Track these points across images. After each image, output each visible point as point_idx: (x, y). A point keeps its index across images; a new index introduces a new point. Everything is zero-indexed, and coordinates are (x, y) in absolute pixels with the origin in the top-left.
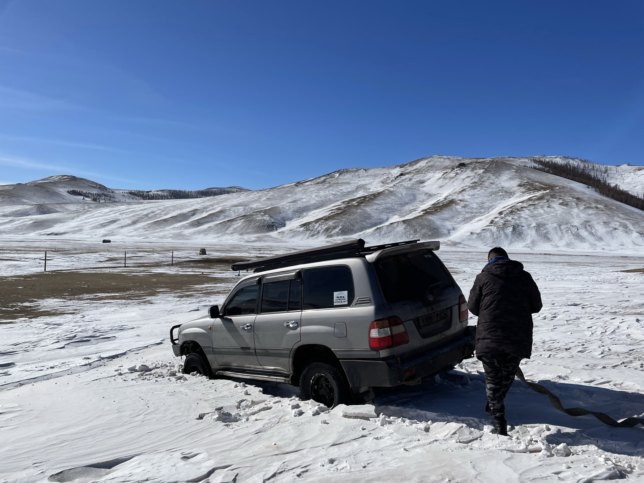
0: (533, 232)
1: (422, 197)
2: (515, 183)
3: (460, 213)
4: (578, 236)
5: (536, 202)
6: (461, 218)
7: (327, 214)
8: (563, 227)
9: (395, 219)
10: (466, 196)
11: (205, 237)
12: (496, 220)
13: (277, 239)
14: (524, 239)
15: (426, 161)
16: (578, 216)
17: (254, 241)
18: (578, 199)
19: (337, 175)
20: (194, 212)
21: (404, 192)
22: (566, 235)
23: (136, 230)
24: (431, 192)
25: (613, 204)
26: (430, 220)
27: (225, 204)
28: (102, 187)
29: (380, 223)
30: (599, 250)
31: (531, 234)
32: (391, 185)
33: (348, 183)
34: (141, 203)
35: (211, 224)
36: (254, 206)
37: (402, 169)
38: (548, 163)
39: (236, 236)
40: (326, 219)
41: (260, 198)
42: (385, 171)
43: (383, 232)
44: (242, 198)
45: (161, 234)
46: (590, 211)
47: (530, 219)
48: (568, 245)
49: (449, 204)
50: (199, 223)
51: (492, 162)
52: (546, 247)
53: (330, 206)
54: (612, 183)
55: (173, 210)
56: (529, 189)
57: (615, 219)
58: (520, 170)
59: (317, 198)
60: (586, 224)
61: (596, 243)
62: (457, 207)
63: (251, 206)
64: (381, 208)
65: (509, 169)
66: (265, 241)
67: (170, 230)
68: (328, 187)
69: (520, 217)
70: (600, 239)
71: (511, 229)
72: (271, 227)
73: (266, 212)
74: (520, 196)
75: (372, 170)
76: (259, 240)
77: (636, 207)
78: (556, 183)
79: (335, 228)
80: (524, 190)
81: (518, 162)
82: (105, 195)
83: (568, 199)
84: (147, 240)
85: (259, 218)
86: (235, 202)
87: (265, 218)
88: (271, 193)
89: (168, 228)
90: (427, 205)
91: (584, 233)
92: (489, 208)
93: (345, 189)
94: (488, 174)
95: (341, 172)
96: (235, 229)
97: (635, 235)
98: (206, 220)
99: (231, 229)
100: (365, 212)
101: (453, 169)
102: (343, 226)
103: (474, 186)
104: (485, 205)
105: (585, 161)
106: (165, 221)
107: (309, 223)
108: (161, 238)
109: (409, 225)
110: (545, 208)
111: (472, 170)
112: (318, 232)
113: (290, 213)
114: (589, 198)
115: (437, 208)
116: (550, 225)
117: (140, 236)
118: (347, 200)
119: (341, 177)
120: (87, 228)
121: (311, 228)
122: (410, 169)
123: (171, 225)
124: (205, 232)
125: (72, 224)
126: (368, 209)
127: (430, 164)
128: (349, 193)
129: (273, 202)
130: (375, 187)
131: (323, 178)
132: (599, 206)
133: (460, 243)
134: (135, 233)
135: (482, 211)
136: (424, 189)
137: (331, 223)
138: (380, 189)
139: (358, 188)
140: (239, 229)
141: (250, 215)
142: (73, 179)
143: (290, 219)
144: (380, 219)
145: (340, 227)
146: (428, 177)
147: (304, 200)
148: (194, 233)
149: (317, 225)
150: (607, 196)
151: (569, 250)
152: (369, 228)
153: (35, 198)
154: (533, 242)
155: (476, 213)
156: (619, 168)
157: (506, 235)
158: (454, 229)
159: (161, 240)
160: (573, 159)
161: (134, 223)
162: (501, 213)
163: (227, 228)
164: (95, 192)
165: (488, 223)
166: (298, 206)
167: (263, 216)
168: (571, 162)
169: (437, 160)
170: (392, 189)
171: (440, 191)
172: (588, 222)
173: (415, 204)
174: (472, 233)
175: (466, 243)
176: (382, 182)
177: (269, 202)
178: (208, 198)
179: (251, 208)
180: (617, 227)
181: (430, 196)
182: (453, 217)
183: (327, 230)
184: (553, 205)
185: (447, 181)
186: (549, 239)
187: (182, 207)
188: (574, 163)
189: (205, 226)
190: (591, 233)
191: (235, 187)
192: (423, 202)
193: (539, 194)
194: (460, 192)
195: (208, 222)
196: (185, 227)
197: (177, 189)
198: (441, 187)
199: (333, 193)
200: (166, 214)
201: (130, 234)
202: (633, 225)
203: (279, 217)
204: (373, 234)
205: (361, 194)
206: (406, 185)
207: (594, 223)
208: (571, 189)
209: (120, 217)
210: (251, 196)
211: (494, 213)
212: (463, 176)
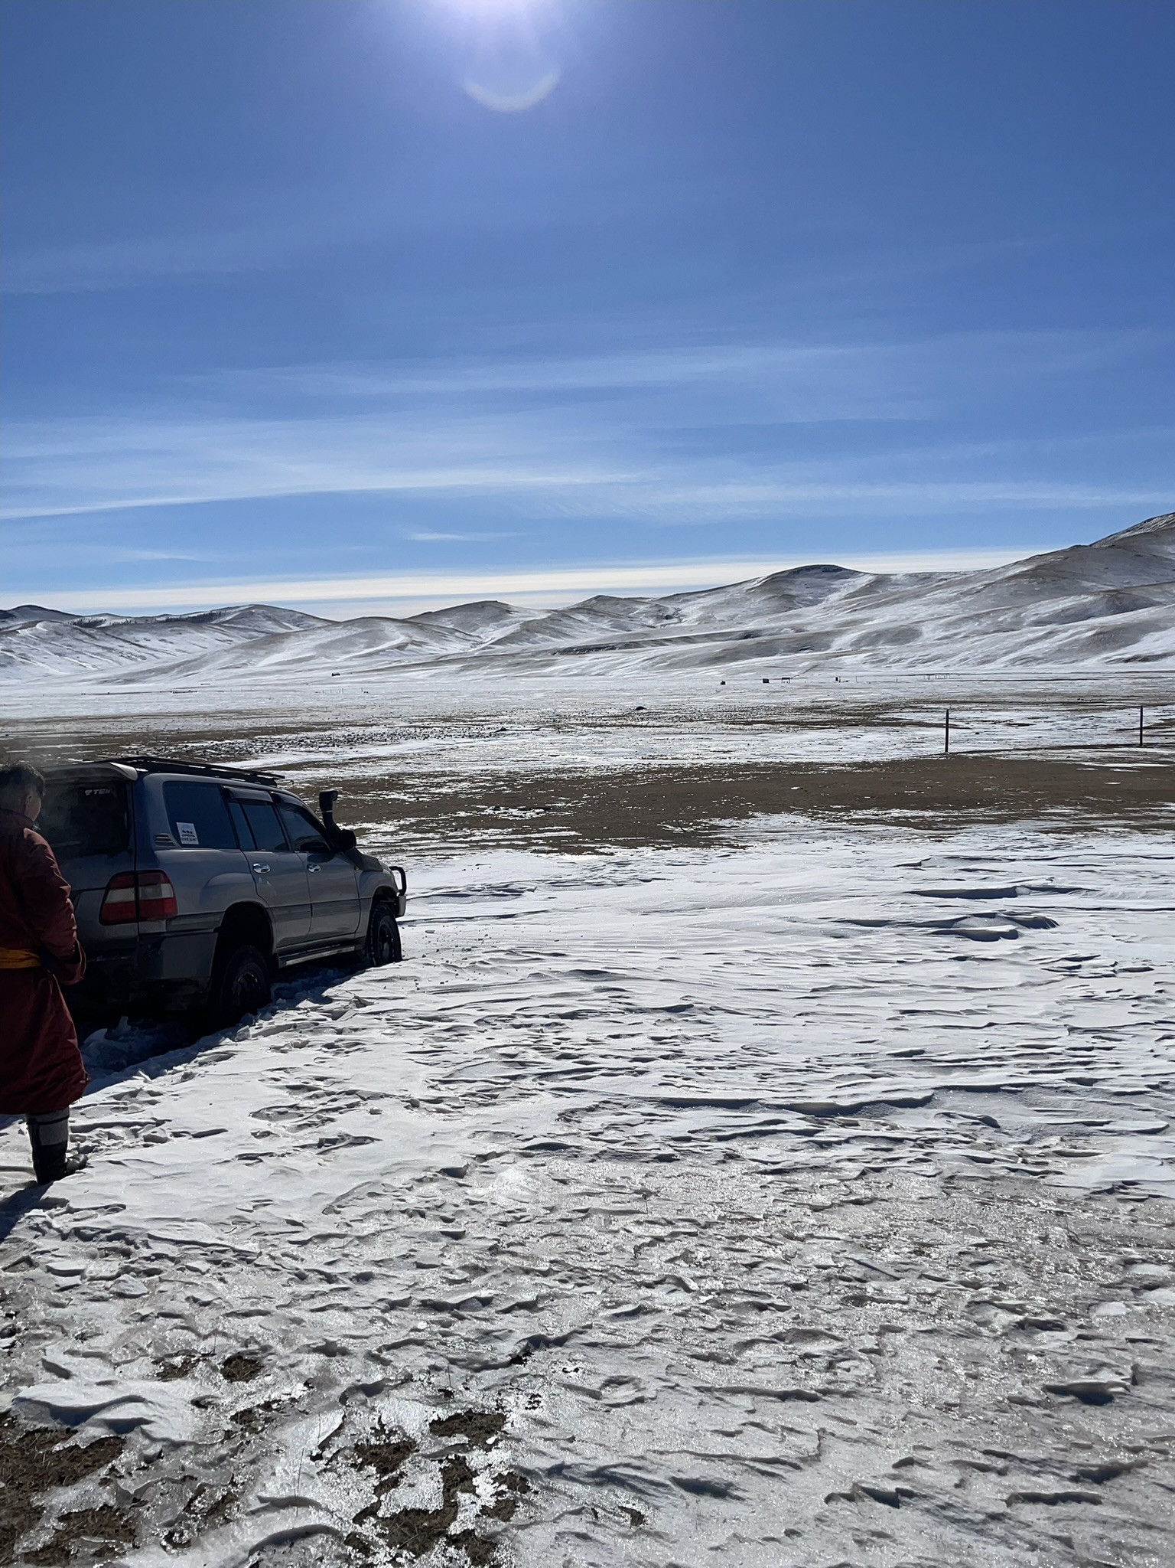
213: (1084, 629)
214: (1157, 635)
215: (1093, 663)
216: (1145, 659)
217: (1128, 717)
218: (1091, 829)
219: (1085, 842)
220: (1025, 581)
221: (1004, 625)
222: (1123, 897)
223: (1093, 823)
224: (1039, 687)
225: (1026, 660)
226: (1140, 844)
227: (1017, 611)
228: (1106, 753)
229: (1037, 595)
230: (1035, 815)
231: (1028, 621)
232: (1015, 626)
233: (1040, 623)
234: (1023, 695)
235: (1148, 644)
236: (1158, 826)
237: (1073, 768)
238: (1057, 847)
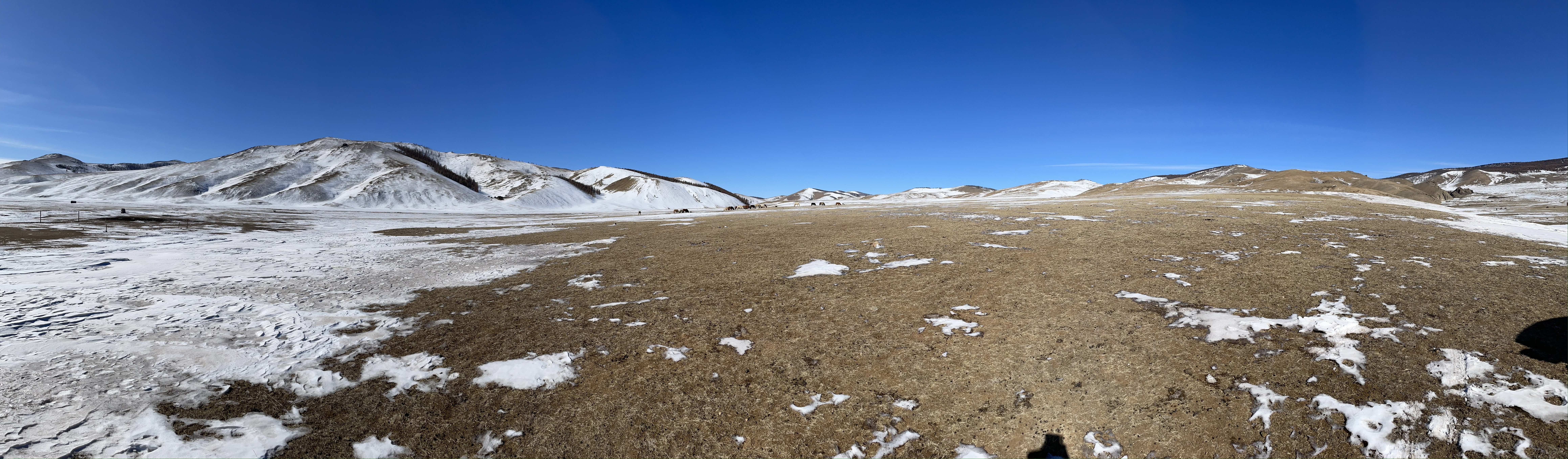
0: (392, 197)
1: (315, 169)
2: (382, 160)
3: (342, 182)
4: (420, 200)
5: (395, 176)
6: (343, 185)
7: (241, 181)
8: (411, 193)
9: (294, 185)
10: (348, 169)
11: (147, 199)
12: (367, 188)
13: (200, 201)
14: (386, 202)
15: (320, 141)
16: (421, 186)
17: (182, 203)
18: (421, 174)
19: (253, 150)
20: (140, 180)
21: (302, 165)
22: (413, 199)
23: (98, 193)
24: (322, 166)
25: (441, 179)
26: (320, 187)
27: (163, 173)
28: (79, 162)
29: (282, 189)
30: (432, 209)
31: (391, 198)
32: (293, 159)
33: (259, 157)
34: (105, 173)
35: (152, 189)
36: (185, 175)
37: (302, 147)
38: (404, 147)
39: (170, 198)
40: (240, 185)
41: (190, 169)
42: (290, 148)
43: (283, 196)
44: (176, 169)
45: (116, 197)
46: (428, 183)
47: (390, 187)
48: (414, 206)
49: (335, 174)
50: (143, 188)
51: (366, 145)
52: (399, 208)
53: (243, 175)
54: (443, 164)
55: (126, 179)
56: (391, 166)
57: (443, 188)
58: (385, 151)
59: (234, 169)
60: (426, 192)
61: (431, 204)
62: (341, 177)
63: (183, 175)
64: (283, 177)
65: (377, 151)
66: (191, 202)
67: (122, 193)
68: (244, 160)
69: (384, 186)
70: (434, 202)
71: (377, 194)
72: (197, 191)
73: (193, 180)
74: (385, 171)
75: (280, 147)
76: (187, 201)
77: (455, 181)
78: (408, 162)
79: (246, 192)
80: (387, 166)
81: (385, 145)
82: (81, 168)
83: (415, 174)
84: (105, 201)
85: (188, 184)
86: (171, 172)
87: (192, 184)
88: (199, 165)
89: (121, 192)
90: (319, 175)
91: (424, 197)
92: (364, 179)
93: (256, 161)
94: (363, 153)
95: (255, 149)
96: (169, 193)
97: (454, 199)
98: (148, 186)
99: (166, 193)
100: (271, 180)
101: (339, 148)
102: (252, 191)
103: (353, 162)
104: (361, 176)
105: (427, 148)
106: (119, 187)
107: (226, 188)
108: (115, 199)
109: (304, 190)
110: (400, 180)
111: (352, 150)
112: (233, 196)
113: (212, 180)
114: (428, 174)
115: (326, 178)
116: (403, 192)
117: (101, 198)
118: (258, 170)
119: (255, 152)
120: (65, 192)
121: (227, 192)
122: (308, 147)
123: (123, 190)
124: (147, 195)
125: (56, 189)
126: (273, 178)
127: (323, 144)
128: (260, 165)
129: (200, 172)
130: (280, 160)
131: (241, 153)
132: (433, 179)
133: (341, 205)
134: (97, 196)
135: (359, 180)
136: (317, 163)
137: (243, 188)
138: (284, 162)
139: (267, 161)
140: (172, 193)
141: (182, 182)
142: (60, 156)
143: (212, 185)
144: (282, 186)
145: (250, 192)
146: (320, 153)
147: (224, 170)
148: (139, 196)
149: (232, 190)
150: (439, 173)
151: (414, 210)
152: (273, 192)
153: (35, 170)
154: (392, 204)
155: (354, 182)
156: (447, 154)
157: (374, 199)
158: (338, 194)
159: (115, 202)
160: (420, 146)
161: (97, 188)
162: (371, 183)
163: (164, 192)
164: (74, 166)
165: (362, 190)
166: (219, 175)
167: (191, 183)
168: (418, 147)
169: (329, 141)
170: (293, 162)
171: (328, 165)
172: (426, 190)
173: (310, 174)
174: (350, 197)
175: (346, 204)
176: (286, 157)
177: (196, 172)
178: (152, 169)
179: (183, 177)
180: (444, 193)
181: (322, 168)
182: (337, 185)
183: (240, 194)
184: (405, 178)
185: (334, 157)
186: (402, 202)
187: (132, 176)
188: (420, 149)
189: (148, 191)
190: (428, 198)
191: (175, 161)
192: (316, 173)
193: (397, 169)
194: (343, 166)
195: (150, 188)
196: (133, 192)
197: (132, 163)
198: (329, 161)
199: (247, 164)
200: (120, 182)
201: (94, 197)
202: (453, 192)
203: (203, 184)
204: (275, 197)
205: (269, 165)
206: (303, 159)
207: (430, 191)
208: (417, 167)
209: (88, 184)
210: (184, 167)
211: (367, 182)
212: (346, 154)
213: (28, 186)
214: (48, 190)
215: (30, 197)
216: (45, 197)
217: (38, 214)
218: (21, 249)
219: (18, 253)
220: (9, 169)
221: (3, 183)
222: (20, 270)
223: (22, 247)
224: (14, 204)
225: (10, 195)
226: (35, 253)
227: (6, 179)
228: (30, 225)
229: (13, 174)
230: (5, 245)
231: (10, 182)
232: (6, 183)
233: (14, 183)
234: (8, 206)
235: (46, 192)
236: (41, 247)
237: (19, 229)
238: (9, 255)
